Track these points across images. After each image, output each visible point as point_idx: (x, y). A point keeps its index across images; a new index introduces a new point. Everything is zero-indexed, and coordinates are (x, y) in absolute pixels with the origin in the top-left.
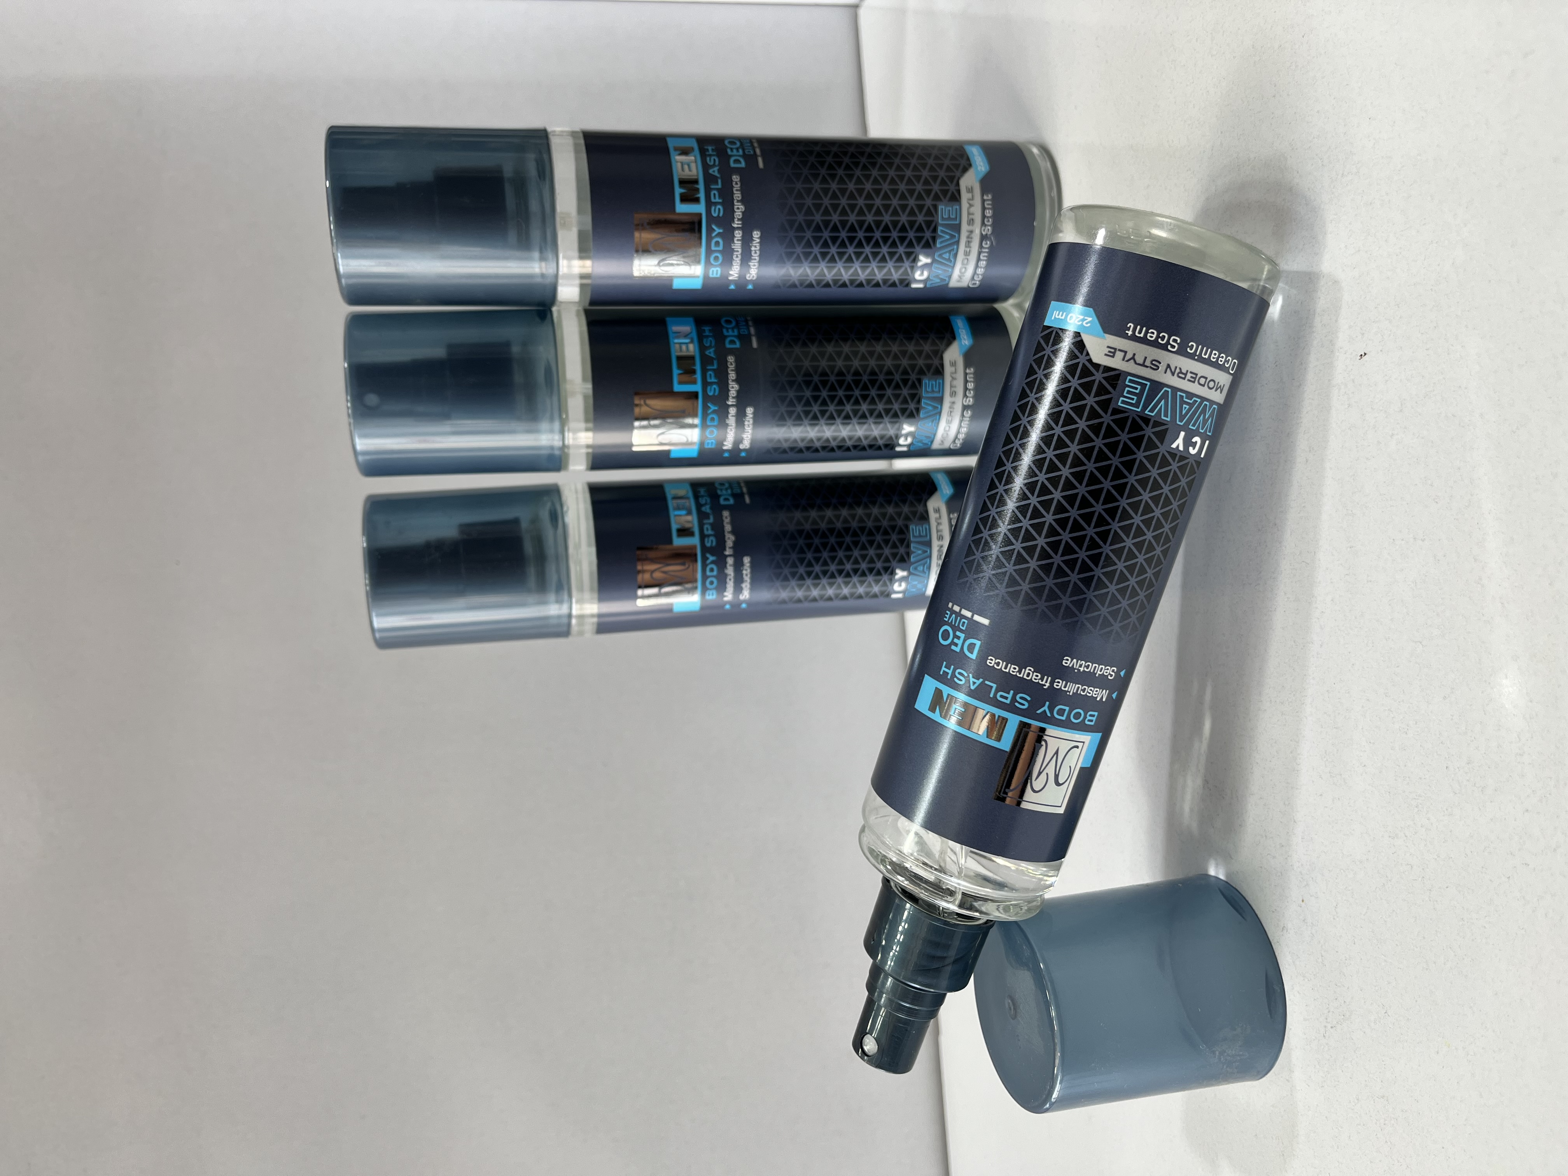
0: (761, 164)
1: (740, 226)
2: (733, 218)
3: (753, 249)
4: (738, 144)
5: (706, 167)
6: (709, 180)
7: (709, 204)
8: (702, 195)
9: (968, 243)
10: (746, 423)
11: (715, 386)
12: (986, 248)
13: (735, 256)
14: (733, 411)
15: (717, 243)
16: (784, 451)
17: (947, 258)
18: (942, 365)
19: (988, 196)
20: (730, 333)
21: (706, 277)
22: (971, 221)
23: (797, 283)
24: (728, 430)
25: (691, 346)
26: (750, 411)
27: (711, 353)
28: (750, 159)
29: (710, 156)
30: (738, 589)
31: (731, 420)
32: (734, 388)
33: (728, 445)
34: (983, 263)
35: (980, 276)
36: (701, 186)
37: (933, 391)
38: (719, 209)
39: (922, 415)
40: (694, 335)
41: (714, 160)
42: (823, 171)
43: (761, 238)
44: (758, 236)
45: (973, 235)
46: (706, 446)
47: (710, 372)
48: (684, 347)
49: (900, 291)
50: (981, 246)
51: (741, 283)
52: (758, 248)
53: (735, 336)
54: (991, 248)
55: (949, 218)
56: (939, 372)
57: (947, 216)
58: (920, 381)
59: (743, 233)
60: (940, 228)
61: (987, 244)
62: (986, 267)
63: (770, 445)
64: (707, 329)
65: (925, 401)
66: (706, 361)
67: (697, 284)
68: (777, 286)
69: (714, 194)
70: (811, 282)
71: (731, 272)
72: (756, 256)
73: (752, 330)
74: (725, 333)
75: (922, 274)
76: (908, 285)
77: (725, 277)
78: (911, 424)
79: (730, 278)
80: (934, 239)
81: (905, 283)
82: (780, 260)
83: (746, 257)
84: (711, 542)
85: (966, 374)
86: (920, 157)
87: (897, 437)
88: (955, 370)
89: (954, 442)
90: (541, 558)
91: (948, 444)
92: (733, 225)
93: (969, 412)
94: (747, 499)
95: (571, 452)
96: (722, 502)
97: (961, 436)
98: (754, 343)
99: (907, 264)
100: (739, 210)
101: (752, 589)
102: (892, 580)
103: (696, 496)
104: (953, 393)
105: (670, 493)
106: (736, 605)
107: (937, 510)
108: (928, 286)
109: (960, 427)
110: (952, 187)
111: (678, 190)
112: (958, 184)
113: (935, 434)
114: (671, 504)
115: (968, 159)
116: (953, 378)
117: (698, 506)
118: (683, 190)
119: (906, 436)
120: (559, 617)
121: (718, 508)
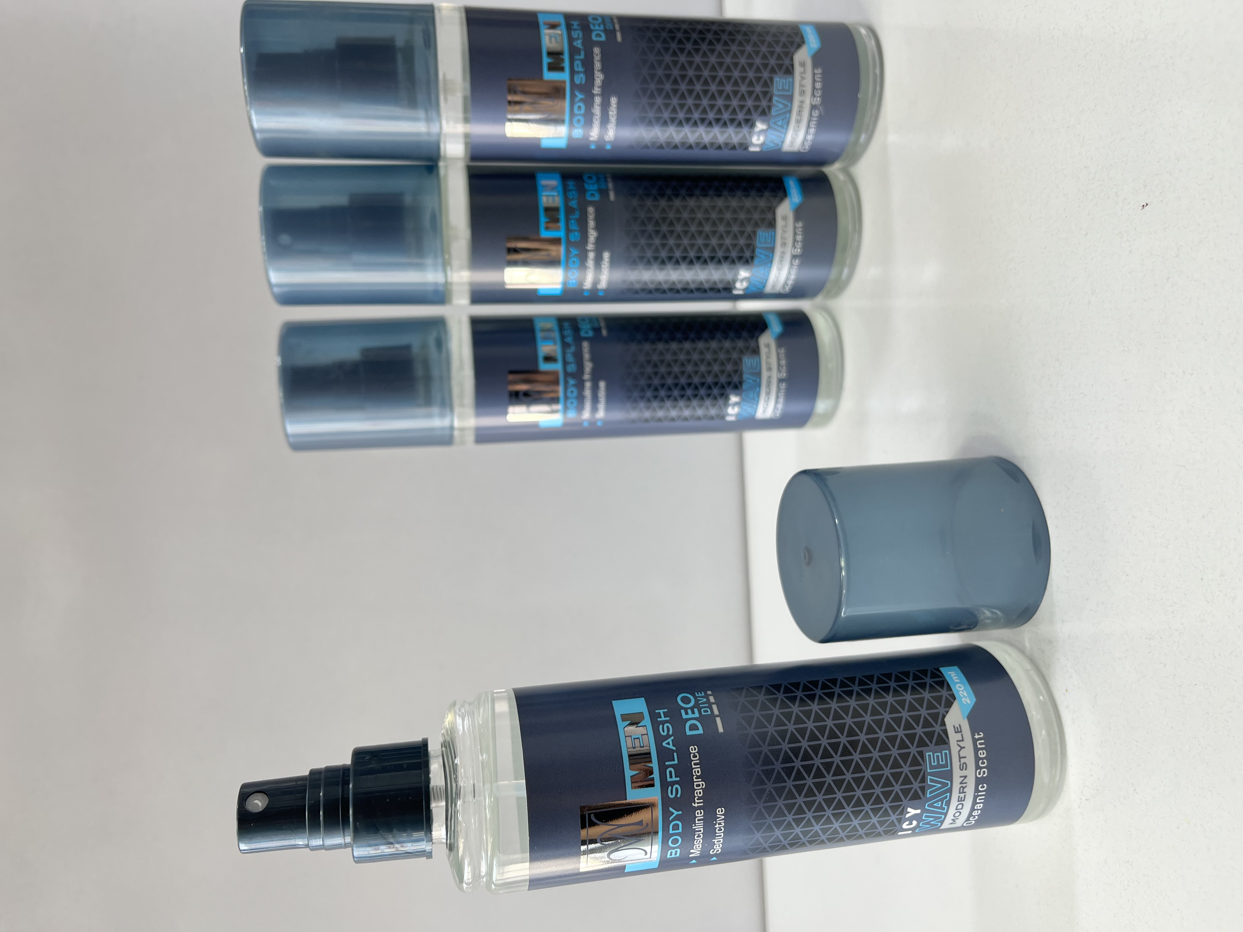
0: (619, 39)
1: (599, 93)
2: (593, 85)
3: (611, 113)
4: (600, 20)
5: (571, 40)
6: (573, 51)
7: (573, 72)
8: (566, 64)
9: (800, 112)
10: (603, 266)
11: (576, 233)
12: (815, 117)
13: (596, 120)
14: (591, 255)
15: (579, 107)
16: (636, 292)
17: (781, 125)
18: (775, 219)
19: (818, 70)
20: (591, 187)
21: (570, 138)
22: (803, 92)
23: (649, 145)
24: (588, 272)
25: (557, 198)
26: (606, 255)
27: (574, 204)
28: (610, 33)
29: (575, 30)
30: (594, 409)
31: (590, 263)
32: (593, 235)
33: (588, 284)
34: (812, 130)
35: (810, 142)
36: (566, 57)
37: (766, 242)
38: (581, 78)
39: (755, 262)
40: (560, 188)
41: (579, 34)
42: (674, 46)
43: (619, 104)
44: (616, 102)
45: (804, 105)
46: (569, 286)
47: (572, 221)
48: (550, 198)
49: (739, 154)
50: (811, 115)
51: (601, 143)
52: (615, 112)
53: (594, 190)
54: (820, 116)
55: (783, 90)
56: (772, 224)
57: (780, 88)
58: (755, 233)
59: (603, 99)
60: (775, 99)
61: (816, 113)
62: (816, 134)
63: (624, 286)
64: (571, 184)
65: (759, 250)
66: (569, 211)
67: (562, 144)
68: (631, 147)
69: (578, 64)
70: (661, 143)
71: (592, 134)
72: (613, 119)
73: (610, 185)
74: (586, 186)
75: (758, 139)
76: (746, 148)
77: (586, 138)
78: (746, 270)
79: (591, 139)
80: (769, 108)
81: (744, 146)
82: (635, 123)
83: (605, 120)
84: (572, 368)
85: (795, 228)
86: (760, 35)
87: (734, 281)
88: (786, 223)
89: (784, 287)
90: (428, 378)
91: (779, 289)
92: (593, 92)
93: (797, 261)
94: (604, 332)
95: (455, 288)
96: (583, 334)
97: (790, 282)
98: (612, 196)
99: (745, 130)
100: (599, 78)
101: (607, 409)
102: (726, 404)
103: (561, 329)
104: (784, 244)
105: (539, 325)
106: (593, 423)
107: (768, 346)
108: (764, 150)
109: (789, 273)
110: (787, 62)
111: (546, 60)
112: (792, 59)
113: (767, 280)
114: (539, 335)
115: (802, 37)
116: (783, 230)
117: (563, 337)
118: (550, 60)
119: (742, 281)
120: (443, 429)
121: (578, 339)
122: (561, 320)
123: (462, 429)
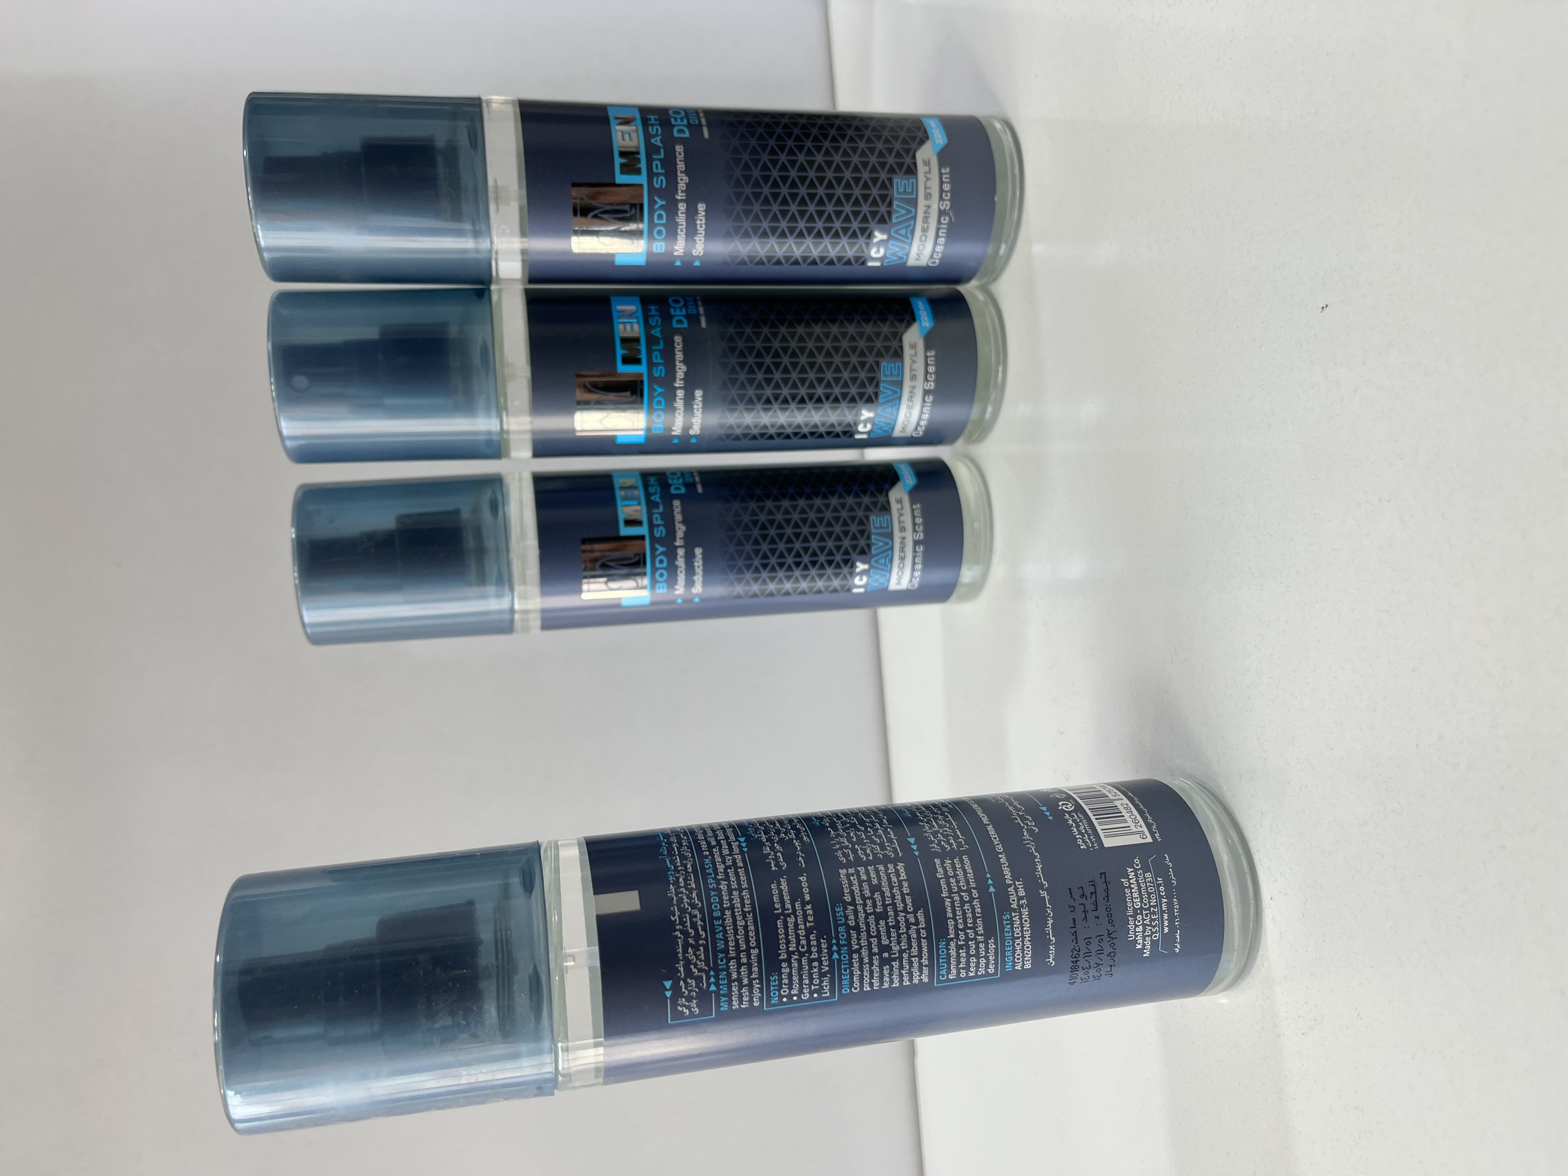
0: (706, 135)
1: (684, 198)
2: (677, 190)
3: (698, 222)
4: (683, 114)
5: (647, 137)
6: (651, 150)
7: (651, 175)
8: (643, 165)
9: (926, 219)
10: (695, 407)
11: (660, 367)
12: (944, 224)
13: (680, 230)
14: (680, 394)
15: (660, 217)
16: (737, 438)
17: (904, 234)
18: (901, 348)
19: (946, 170)
20: (678, 312)
21: (650, 254)
22: (929, 196)
23: (747, 259)
24: (677, 414)
25: (636, 327)
26: (698, 393)
27: (657, 332)
28: (695, 129)
29: (653, 125)
30: (690, 583)
31: (679, 404)
32: (681, 369)
33: (677, 430)
34: (942, 240)
35: (939, 254)
36: (643, 156)
37: (892, 375)
38: (662, 180)
39: (880, 400)
40: (640, 314)
41: (657, 129)
42: (772, 143)
43: (706, 211)
44: (704, 208)
45: (930, 210)
46: (653, 432)
47: (656, 353)
48: (628, 327)
49: (855, 270)
50: (939, 222)
51: (687, 259)
52: (704, 221)
53: (682, 316)
54: (950, 223)
55: (905, 192)
56: (898, 354)
57: (902, 190)
58: (878, 364)
59: (688, 205)
60: (895, 203)
61: (945, 220)
62: (946, 245)
63: (722, 432)
64: (653, 309)
65: (884, 385)
66: (651, 341)
67: (641, 261)
68: (725, 263)
69: (657, 165)
70: (761, 258)
71: (676, 248)
72: (701, 230)
73: (701, 310)
74: (672, 312)
75: (878, 251)
76: (864, 263)
77: (669, 253)
78: (869, 410)
79: (676, 254)
80: (889, 214)
81: (861, 261)
82: (728, 235)
83: (691, 232)
84: (659, 532)
85: (926, 357)
86: (875, 129)
87: (856, 424)
88: (915, 352)
89: (916, 429)
90: (481, 551)
91: (910, 432)
92: (677, 197)
93: (931, 397)
94: (700, 489)
95: (512, 437)
96: (673, 491)
97: (923, 423)
98: (704, 324)
99: (861, 241)
100: (683, 181)
101: (705, 583)
102: (852, 574)
103: (646, 487)
104: (913, 378)
105: (618, 482)
106: (688, 601)
107: (899, 501)
108: (885, 264)
109: (922, 413)
110: (908, 160)
111: (618, 161)
112: (914, 157)
113: (895, 421)
114: (619, 494)
115: (925, 132)
116: (913, 361)
117: (648, 495)
118: (623, 161)
119: (865, 422)
120: (500, 612)
121: (667, 498)
122: (646, 475)
123: (525, 612)
